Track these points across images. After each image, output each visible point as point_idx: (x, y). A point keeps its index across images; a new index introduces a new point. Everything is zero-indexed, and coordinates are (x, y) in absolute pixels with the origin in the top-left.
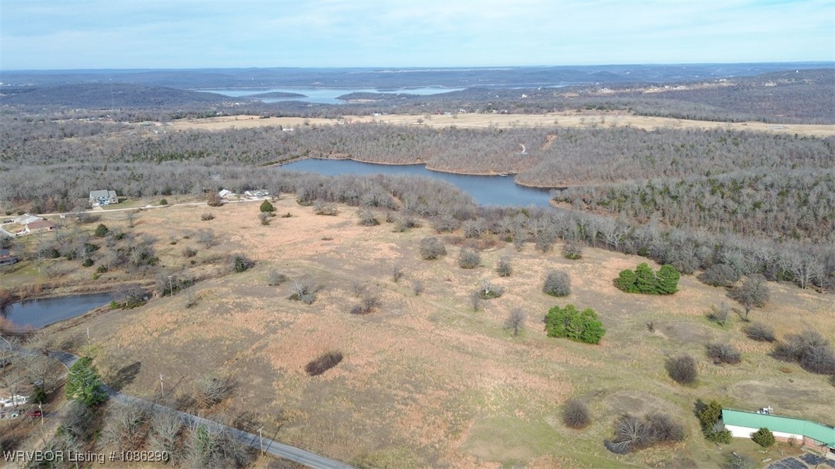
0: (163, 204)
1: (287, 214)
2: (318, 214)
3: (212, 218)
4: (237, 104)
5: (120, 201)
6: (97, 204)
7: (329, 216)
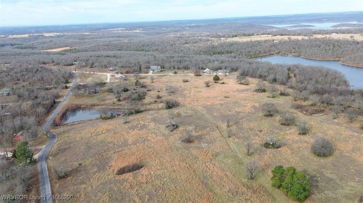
0: (175, 74)
1: (223, 82)
2: (240, 83)
3: (188, 82)
4: (274, 30)
5: (161, 71)
6: (152, 72)
7: (244, 85)
